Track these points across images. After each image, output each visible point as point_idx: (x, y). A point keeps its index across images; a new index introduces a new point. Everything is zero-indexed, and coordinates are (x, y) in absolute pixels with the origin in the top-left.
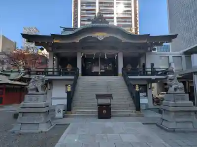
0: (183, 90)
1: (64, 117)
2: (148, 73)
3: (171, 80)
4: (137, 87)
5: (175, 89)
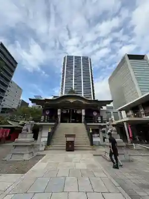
0: (116, 132)
1: (45, 150)
2: (99, 121)
4: (91, 130)
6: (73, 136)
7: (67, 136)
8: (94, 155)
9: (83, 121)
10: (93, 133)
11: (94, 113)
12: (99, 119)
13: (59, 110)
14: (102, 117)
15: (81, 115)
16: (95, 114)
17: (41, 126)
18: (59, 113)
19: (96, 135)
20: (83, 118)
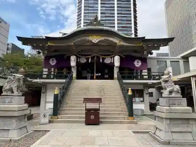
0: (180, 94)
1: (50, 122)
2: (144, 77)
3: (166, 81)
4: (130, 91)
5: (171, 92)
6: (99, 100)
7: (87, 100)
8: (134, 132)
9: (116, 76)
10: (133, 96)
11: (136, 63)
12: (145, 72)
13: (73, 58)
14: (149, 70)
15: (112, 66)
16: (138, 64)
17: (45, 84)
18: (73, 63)
19: (137, 99)
20: (116, 71)
